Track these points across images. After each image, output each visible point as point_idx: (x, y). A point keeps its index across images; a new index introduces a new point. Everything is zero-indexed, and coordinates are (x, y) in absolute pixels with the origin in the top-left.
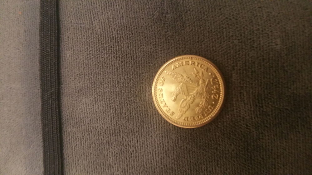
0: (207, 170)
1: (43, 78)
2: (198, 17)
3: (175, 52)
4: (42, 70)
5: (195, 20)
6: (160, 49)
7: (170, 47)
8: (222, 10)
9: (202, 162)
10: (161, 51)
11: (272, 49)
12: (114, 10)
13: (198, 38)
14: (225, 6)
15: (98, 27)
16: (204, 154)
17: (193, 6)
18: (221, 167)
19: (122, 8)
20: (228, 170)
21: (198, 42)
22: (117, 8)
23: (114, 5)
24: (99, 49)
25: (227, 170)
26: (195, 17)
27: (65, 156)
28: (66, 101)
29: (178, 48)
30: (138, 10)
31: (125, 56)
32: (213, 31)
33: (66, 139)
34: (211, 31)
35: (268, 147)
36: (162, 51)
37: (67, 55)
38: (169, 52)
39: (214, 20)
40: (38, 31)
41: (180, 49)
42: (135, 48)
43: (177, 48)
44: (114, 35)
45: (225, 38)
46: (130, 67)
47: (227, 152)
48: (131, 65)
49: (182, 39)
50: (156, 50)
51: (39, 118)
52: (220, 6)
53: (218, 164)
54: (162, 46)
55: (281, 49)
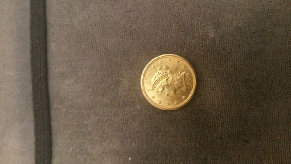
0: (164, 130)
2: (153, 15)
3: (137, 42)
4: (33, 59)
6: (126, 40)
8: (171, 9)
11: (208, 37)
12: (89, 10)
13: (155, 31)
14: (174, 6)
15: (76, 24)
17: (150, 6)
19: (95, 9)
20: (180, 130)
21: (154, 34)
22: (91, 9)
23: (89, 7)
24: (78, 41)
26: (151, 15)
27: (53, 128)
28: (53, 83)
29: (140, 39)
30: (108, 10)
31: (99, 46)
32: (165, 25)
33: (54, 113)
35: (208, 110)
36: (128, 42)
37: (52, 46)
39: (165, 17)
40: (28, 28)
42: (106, 39)
43: (139, 39)
44: (90, 30)
45: (174, 31)
46: (104, 55)
48: (104, 53)
49: (142, 32)
50: (123, 40)
51: (31, 98)
52: (170, 6)
53: (172, 126)
54: (128, 37)
55: (215, 37)
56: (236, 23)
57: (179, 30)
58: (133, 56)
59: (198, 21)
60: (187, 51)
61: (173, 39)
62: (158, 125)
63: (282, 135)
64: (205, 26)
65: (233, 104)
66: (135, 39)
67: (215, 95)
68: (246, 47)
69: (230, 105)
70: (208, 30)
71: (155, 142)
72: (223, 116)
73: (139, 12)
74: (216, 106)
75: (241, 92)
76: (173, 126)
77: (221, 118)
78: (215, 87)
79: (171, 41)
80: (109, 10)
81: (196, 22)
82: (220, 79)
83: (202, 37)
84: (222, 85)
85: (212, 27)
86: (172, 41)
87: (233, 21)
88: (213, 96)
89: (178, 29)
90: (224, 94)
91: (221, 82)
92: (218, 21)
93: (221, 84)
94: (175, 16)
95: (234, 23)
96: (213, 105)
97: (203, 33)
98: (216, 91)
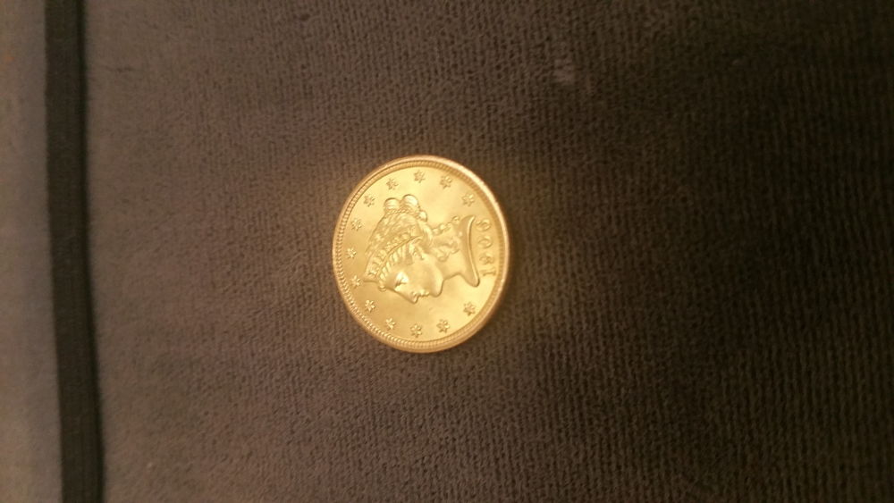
0: (411, 423)
1: (53, 207)
2: (372, 22)
3: (325, 118)
5: (367, 28)
6: (292, 114)
7: (315, 105)
9: (400, 402)
10: (295, 117)
11: (553, 86)
16: (403, 381)
18: (444, 414)
20: (462, 423)
21: (377, 85)
25: (458, 422)
28: (102, 260)
29: (333, 107)
33: (106, 353)
34: (406, 54)
36: (298, 118)
38: (314, 119)
39: (410, 24)
41: (337, 108)
42: (236, 114)
43: (329, 107)
44: (191, 89)
45: (440, 72)
47: (456, 375)
49: (340, 83)
50: (283, 116)
51: (49, 304)
53: (436, 407)
54: (296, 105)
55: (576, 83)
56: (654, 24)
57: (455, 66)
58: (314, 168)
59: (517, 28)
60: (481, 141)
61: (434, 102)
62: (393, 402)
63: (852, 469)
64: (542, 45)
65: (645, 337)
66: (318, 108)
67: (582, 299)
68: (693, 114)
69: (637, 338)
70: (552, 60)
71: (381, 462)
72: (609, 380)
73: (328, 18)
74: (585, 344)
75: (677, 291)
76: (440, 411)
77: (602, 388)
78: (580, 271)
79: (430, 107)
80: (243, 17)
81: (510, 35)
82: (596, 243)
83: (531, 89)
84: (606, 263)
85: (565, 48)
86: (432, 109)
87: (646, 19)
88: (574, 303)
89: (452, 63)
90: (612, 298)
91: (602, 253)
92: (586, 23)
93: (602, 261)
94: (441, 18)
95: (647, 24)
96: (573, 337)
97: (536, 74)
98: (583, 287)
